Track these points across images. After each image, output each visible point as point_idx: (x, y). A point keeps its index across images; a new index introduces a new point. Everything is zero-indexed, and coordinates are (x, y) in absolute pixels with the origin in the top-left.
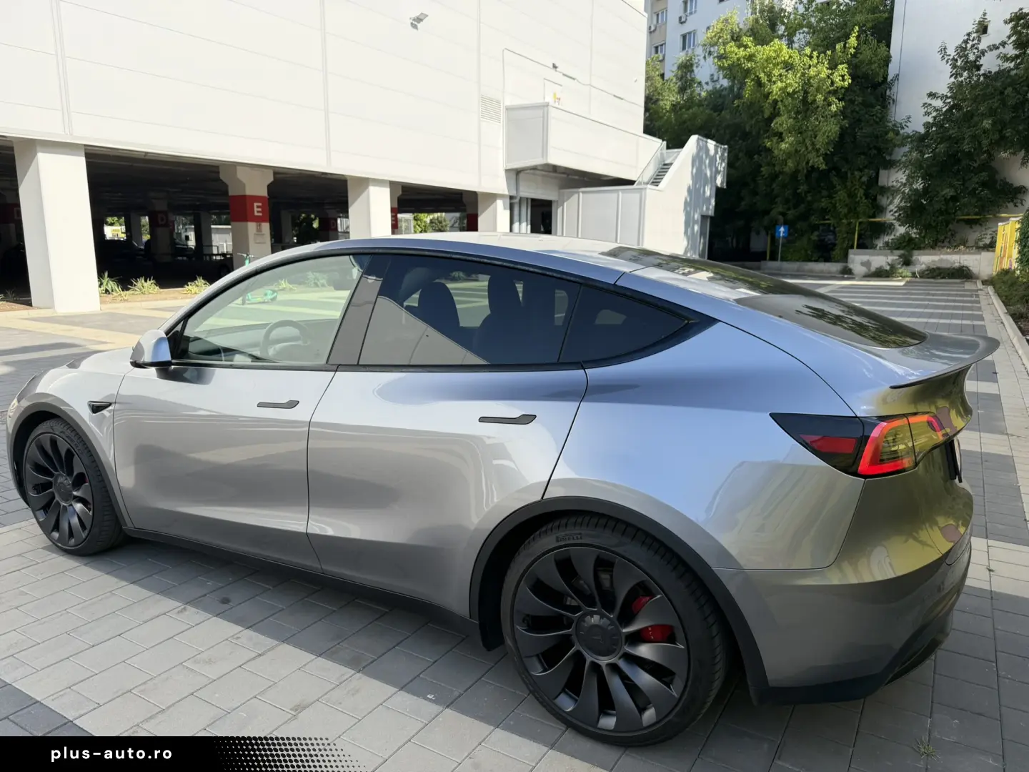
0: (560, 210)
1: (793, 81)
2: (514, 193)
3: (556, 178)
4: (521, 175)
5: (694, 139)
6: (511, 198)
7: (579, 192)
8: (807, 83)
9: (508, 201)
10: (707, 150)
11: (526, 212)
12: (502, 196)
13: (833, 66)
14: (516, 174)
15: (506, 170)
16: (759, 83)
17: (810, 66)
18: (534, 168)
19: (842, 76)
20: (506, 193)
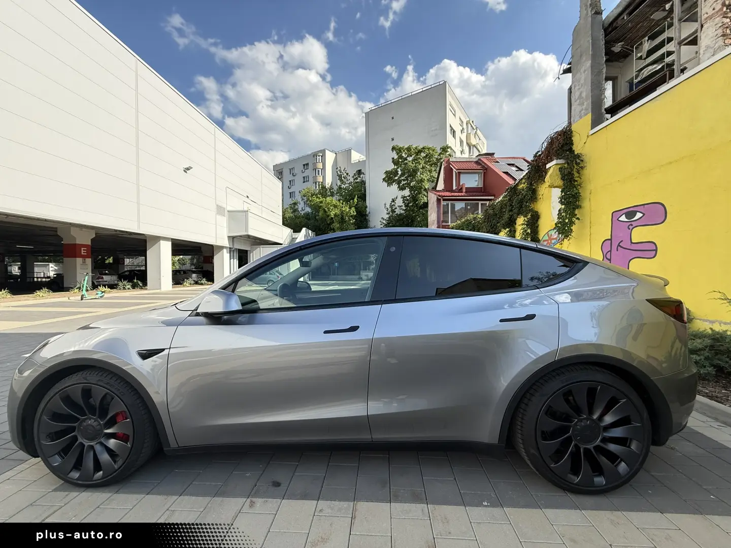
0: (251, 254)
1: (337, 211)
2: (232, 247)
3: (249, 241)
4: (235, 239)
5: (304, 229)
6: (230, 248)
7: (260, 247)
8: (342, 212)
9: (229, 249)
10: (309, 234)
11: (236, 255)
12: (226, 247)
13: (350, 208)
14: (232, 239)
15: (228, 237)
16: (325, 211)
17: (342, 207)
18: (241, 236)
19: (353, 212)
20: (228, 246)
